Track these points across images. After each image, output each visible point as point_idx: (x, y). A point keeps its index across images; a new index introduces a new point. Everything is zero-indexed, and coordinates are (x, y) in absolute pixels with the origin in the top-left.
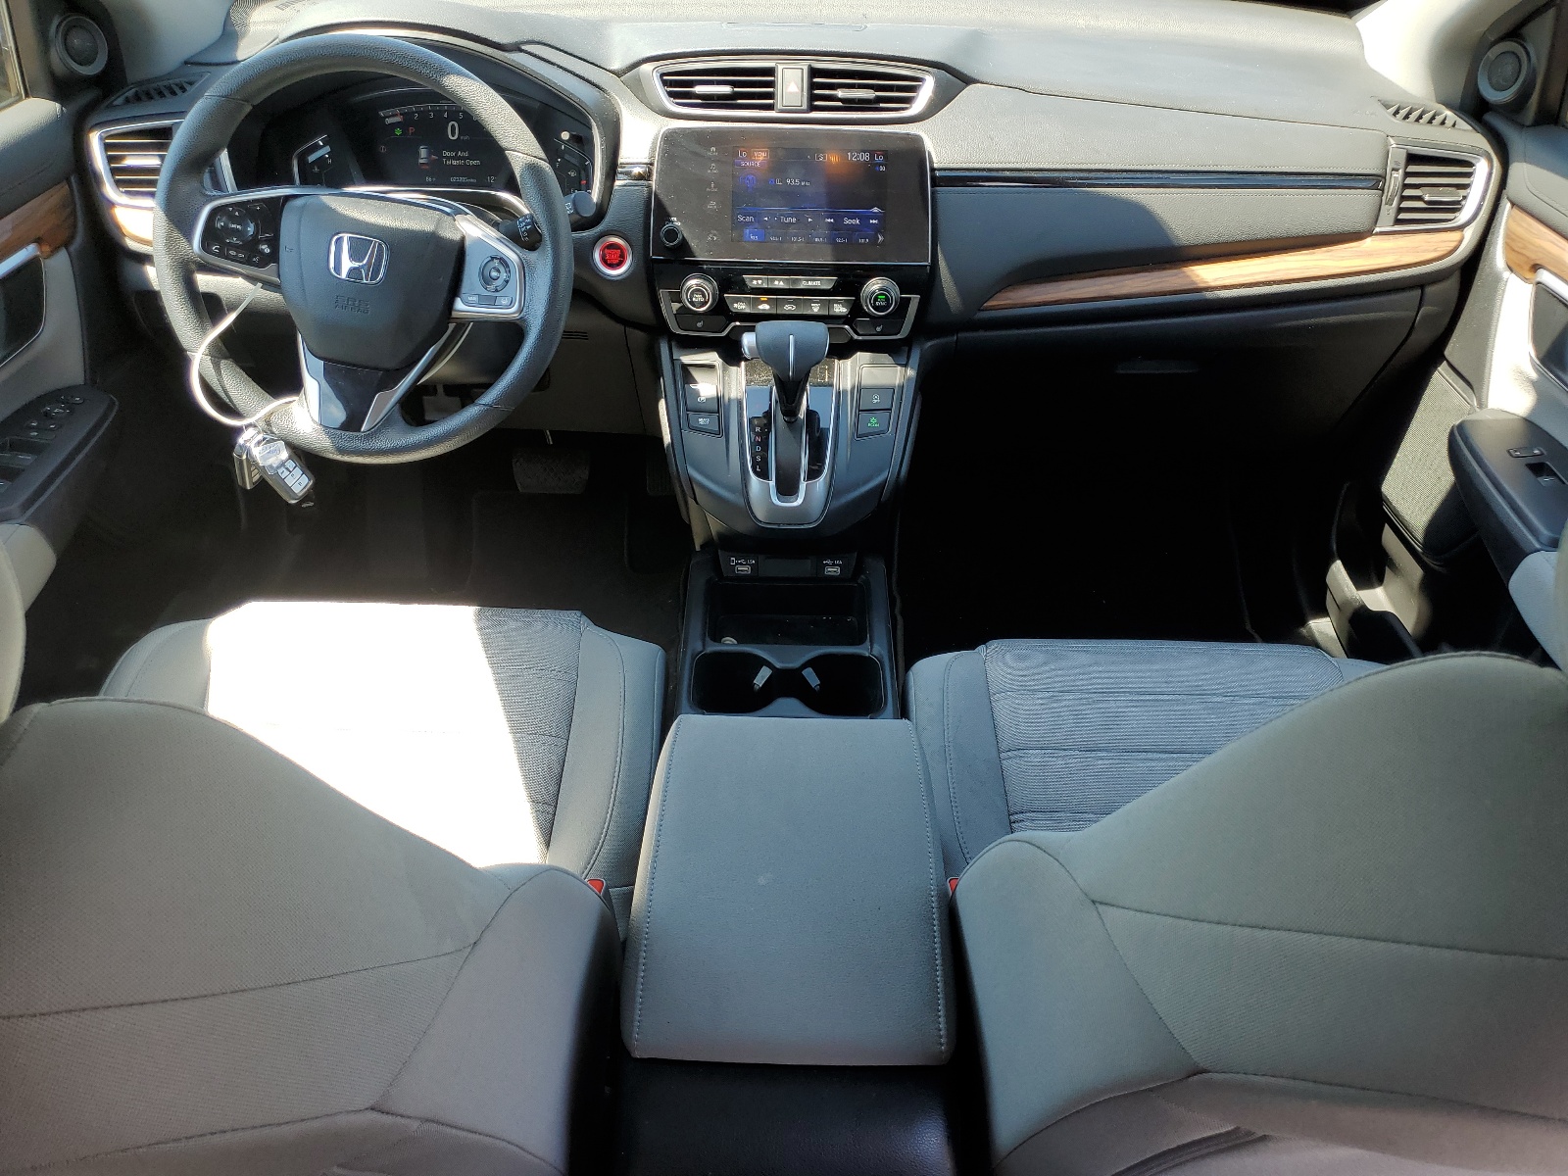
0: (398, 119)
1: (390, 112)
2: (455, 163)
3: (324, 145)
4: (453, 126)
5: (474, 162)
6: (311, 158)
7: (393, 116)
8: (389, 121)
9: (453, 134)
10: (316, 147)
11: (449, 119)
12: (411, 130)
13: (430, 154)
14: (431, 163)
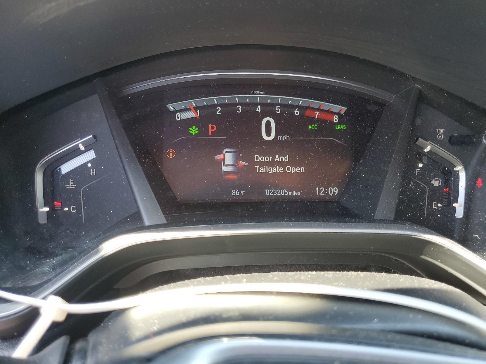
0: (191, 114)
1: (181, 105)
2: (271, 170)
3: (87, 150)
4: (268, 124)
5: (298, 170)
6: (66, 168)
7: (187, 110)
8: (181, 116)
9: (268, 133)
10: (75, 153)
11: (265, 114)
12: (212, 128)
13: (237, 159)
14: (238, 170)
